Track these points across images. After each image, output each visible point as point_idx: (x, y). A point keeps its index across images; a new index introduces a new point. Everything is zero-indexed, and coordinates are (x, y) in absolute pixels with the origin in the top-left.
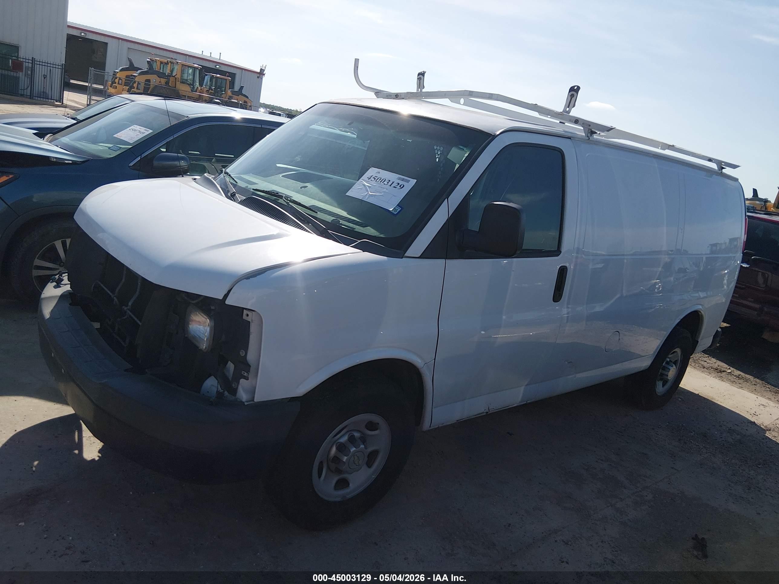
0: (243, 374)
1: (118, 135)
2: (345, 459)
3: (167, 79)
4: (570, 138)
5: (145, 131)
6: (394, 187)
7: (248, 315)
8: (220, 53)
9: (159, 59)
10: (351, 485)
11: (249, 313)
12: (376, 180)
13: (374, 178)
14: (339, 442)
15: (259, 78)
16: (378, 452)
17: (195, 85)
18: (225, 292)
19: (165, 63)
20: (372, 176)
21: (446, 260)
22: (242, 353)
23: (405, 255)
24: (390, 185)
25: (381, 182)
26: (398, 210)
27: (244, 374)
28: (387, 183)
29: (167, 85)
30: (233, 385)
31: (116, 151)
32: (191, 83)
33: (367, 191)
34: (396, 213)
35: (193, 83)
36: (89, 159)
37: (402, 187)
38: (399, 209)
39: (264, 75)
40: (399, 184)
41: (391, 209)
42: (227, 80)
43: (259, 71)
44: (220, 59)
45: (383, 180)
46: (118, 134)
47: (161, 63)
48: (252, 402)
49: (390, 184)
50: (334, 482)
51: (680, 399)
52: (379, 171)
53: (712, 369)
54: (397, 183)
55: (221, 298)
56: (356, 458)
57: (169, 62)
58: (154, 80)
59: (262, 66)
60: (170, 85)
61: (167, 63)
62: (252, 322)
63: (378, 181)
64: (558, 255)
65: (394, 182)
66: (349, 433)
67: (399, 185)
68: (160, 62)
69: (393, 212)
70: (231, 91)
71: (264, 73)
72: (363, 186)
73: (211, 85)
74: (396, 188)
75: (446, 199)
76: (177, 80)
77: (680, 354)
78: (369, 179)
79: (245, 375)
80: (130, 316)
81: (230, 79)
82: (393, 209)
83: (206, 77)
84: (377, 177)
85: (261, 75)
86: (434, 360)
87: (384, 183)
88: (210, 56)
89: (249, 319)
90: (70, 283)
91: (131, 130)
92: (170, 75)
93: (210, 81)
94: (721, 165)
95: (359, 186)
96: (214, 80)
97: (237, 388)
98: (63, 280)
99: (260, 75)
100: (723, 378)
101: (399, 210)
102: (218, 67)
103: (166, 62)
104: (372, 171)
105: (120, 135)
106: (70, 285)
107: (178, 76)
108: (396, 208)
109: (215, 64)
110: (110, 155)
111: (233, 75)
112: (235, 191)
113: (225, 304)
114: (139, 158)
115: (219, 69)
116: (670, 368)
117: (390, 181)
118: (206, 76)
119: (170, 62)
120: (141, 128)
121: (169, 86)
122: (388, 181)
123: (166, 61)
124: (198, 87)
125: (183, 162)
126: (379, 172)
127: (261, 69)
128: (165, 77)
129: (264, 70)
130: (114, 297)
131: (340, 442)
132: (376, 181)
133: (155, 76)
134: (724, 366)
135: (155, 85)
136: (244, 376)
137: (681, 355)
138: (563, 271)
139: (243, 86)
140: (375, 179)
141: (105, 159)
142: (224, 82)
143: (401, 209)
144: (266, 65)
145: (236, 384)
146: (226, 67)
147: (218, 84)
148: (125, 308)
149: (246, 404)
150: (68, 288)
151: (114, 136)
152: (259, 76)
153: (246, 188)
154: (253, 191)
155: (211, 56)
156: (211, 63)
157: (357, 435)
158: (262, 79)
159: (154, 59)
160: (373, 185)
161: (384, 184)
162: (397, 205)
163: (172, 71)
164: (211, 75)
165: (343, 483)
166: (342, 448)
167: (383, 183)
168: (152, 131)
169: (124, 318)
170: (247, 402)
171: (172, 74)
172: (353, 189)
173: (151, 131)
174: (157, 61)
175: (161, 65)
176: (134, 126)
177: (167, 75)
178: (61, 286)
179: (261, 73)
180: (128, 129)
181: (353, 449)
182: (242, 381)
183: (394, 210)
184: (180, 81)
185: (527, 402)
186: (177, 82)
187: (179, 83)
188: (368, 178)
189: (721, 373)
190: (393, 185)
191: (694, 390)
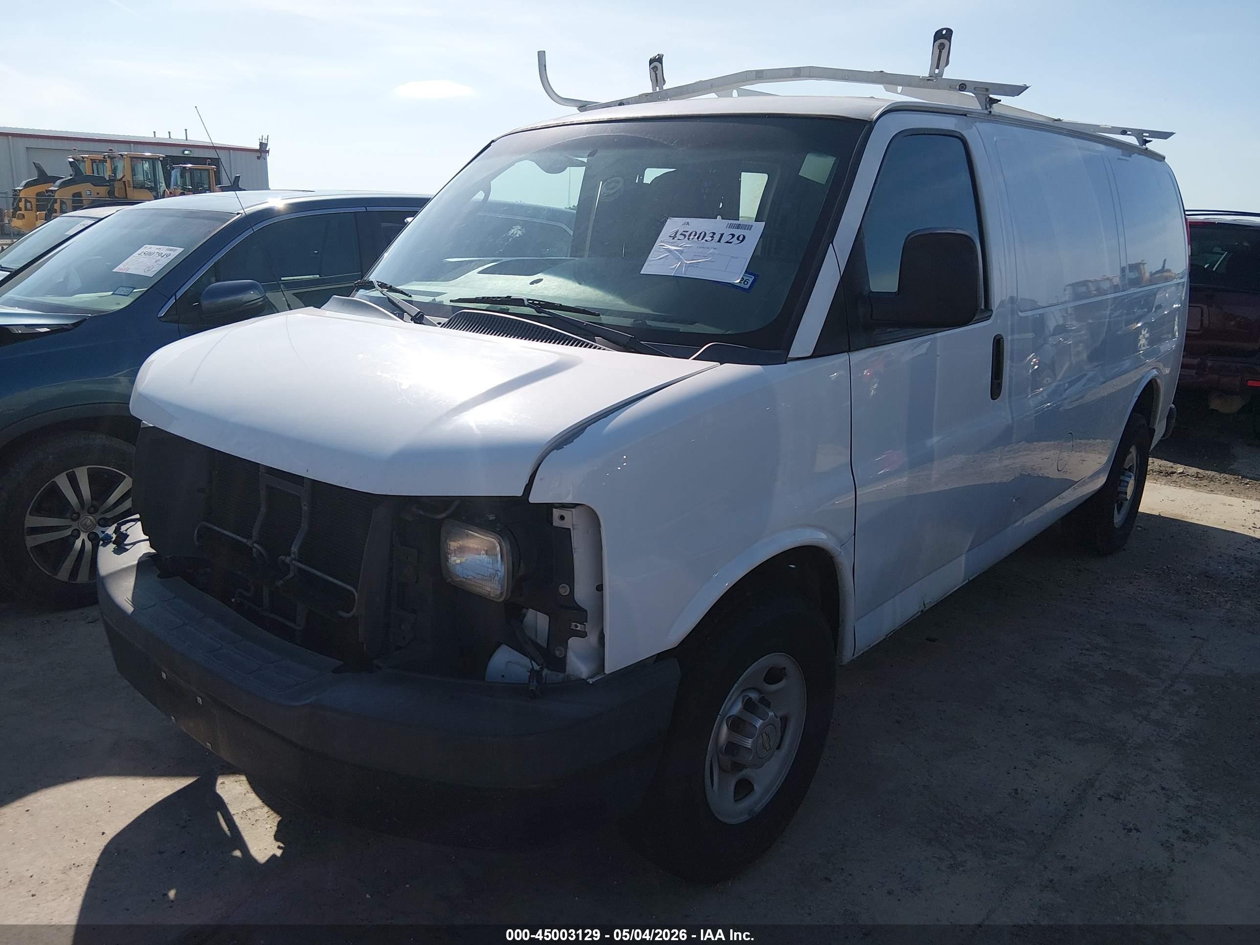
0: (574, 628)
1: (121, 268)
2: (749, 743)
3: (109, 186)
4: (966, 115)
5: (169, 252)
6: (727, 242)
7: (562, 518)
8: (186, 130)
9: (87, 156)
10: (756, 787)
11: (563, 512)
12: (687, 237)
13: (681, 234)
14: (729, 717)
15: (261, 159)
16: (787, 718)
17: (159, 187)
18: (526, 481)
19: (100, 160)
20: (676, 233)
21: (849, 353)
22: (564, 590)
23: (788, 357)
24: (719, 241)
25: (698, 238)
26: (749, 280)
27: (576, 626)
28: (711, 239)
29: (111, 197)
30: (557, 653)
31: (127, 296)
32: (151, 186)
33: (679, 259)
34: (747, 286)
35: (155, 184)
36: (85, 317)
37: (741, 238)
38: (752, 278)
39: (268, 151)
40: (733, 236)
41: (738, 281)
42: (210, 171)
43: (258, 147)
44: (187, 140)
45: (701, 234)
46: (121, 266)
47: (93, 161)
48: (599, 677)
49: (717, 238)
50: (732, 788)
51: (1140, 529)
52: (687, 221)
53: (1155, 473)
54: (731, 234)
55: (520, 493)
56: (765, 737)
57: (107, 157)
58: (88, 192)
59: (261, 138)
60: (116, 195)
61: (104, 161)
62: (573, 529)
63: (693, 239)
64: (988, 318)
65: (723, 234)
66: (741, 697)
67: (736, 237)
68: (91, 159)
69: (742, 285)
70: (220, 187)
71: (267, 149)
72: (667, 252)
73: (184, 183)
74: (731, 243)
75: (831, 244)
76: (127, 186)
77: (1136, 453)
78: (673, 239)
79: (578, 629)
80: (299, 568)
81: (215, 168)
82: (741, 281)
83: (173, 172)
84: (687, 232)
85: (263, 154)
86: (853, 536)
87: (705, 239)
88: (168, 137)
89: (566, 524)
90: (147, 537)
91: (143, 254)
92: (113, 180)
93: (181, 178)
94: (1144, 136)
95: (659, 253)
96: (187, 175)
97: (566, 656)
98: (128, 536)
99: (261, 153)
100: (1178, 483)
101: (751, 280)
102: (186, 152)
103: (103, 159)
104: (673, 225)
105: (126, 267)
106: (148, 542)
107: (128, 177)
108: (745, 278)
109: (182, 149)
110: (119, 304)
111: (216, 161)
112: (419, 310)
113: (530, 503)
114: (173, 301)
115: (189, 156)
116: (1127, 479)
117: (714, 234)
118: (173, 170)
119: (109, 157)
120: (160, 249)
121: (116, 197)
122: (712, 234)
123: (100, 157)
124: (165, 190)
125: (252, 292)
126: (688, 223)
127: (261, 144)
128: (104, 183)
129: (266, 145)
130: (252, 544)
131: (732, 716)
132: (689, 239)
133: (88, 185)
134: (1167, 464)
135: (91, 201)
136: (579, 631)
137: (1137, 457)
138: (998, 343)
139: (239, 176)
140: (685, 236)
141: (110, 313)
142: (205, 174)
143: (753, 277)
144: (268, 136)
145: (563, 649)
146: (201, 150)
147: (196, 180)
148: (288, 559)
149: (591, 681)
150: (145, 548)
151: (113, 271)
152: (259, 156)
153: (434, 302)
154: (452, 304)
155: (170, 138)
156: (174, 148)
157: (754, 696)
158: (265, 159)
159: (79, 156)
160: (685, 247)
161: (706, 241)
162: (746, 272)
163: (114, 171)
164: (181, 167)
165: (744, 788)
166: (737, 725)
167: (702, 239)
168: (183, 249)
169: (289, 577)
170: (591, 677)
171: (115, 176)
172: (650, 260)
173: (180, 250)
174: (85, 159)
175: (94, 165)
176: (146, 247)
177: (108, 179)
178: (127, 547)
179: (263, 150)
180: (136, 254)
181: (759, 723)
182: (573, 642)
183: (743, 282)
184: (132, 186)
185: (969, 580)
186: (127, 188)
187: (132, 188)
188: (670, 237)
189: (1171, 476)
190: (724, 240)
191: (1149, 510)
